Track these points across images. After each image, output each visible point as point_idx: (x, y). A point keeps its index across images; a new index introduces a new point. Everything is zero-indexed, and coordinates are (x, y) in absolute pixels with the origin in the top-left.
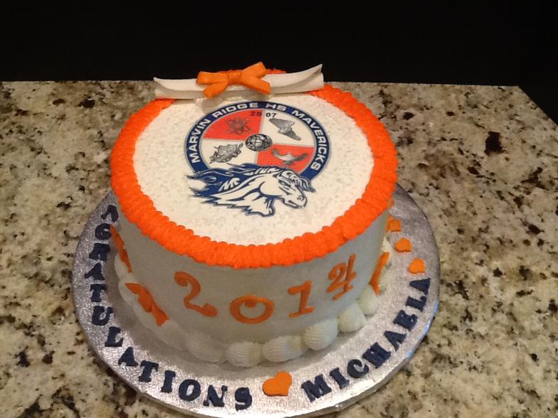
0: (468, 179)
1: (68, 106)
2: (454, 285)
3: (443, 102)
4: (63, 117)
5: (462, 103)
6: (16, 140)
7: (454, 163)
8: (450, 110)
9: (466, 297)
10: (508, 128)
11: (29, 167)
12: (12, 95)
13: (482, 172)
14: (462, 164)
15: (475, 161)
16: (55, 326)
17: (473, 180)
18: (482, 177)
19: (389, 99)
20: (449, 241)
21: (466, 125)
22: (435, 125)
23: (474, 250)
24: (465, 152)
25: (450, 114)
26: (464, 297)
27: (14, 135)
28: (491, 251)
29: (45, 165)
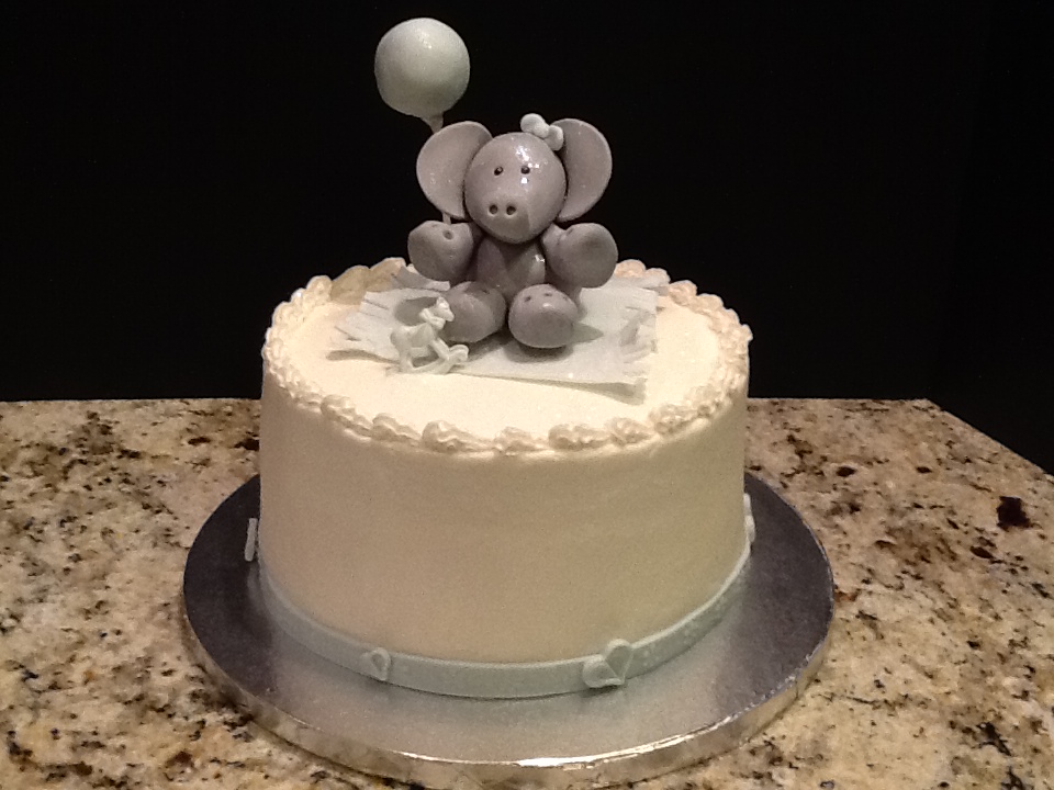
0: (974, 565)
1: (216, 447)
2: (978, 730)
3: (907, 453)
4: (205, 463)
5: (943, 456)
6: (117, 493)
7: (943, 541)
8: (921, 464)
9: (1006, 752)
10: (1035, 492)
11: (137, 531)
12: (114, 430)
13: (998, 555)
14: (959, 542)
15: (981, 538)
16: (171, 783)
17: (983, 567)
18: (999, 562)
19: (806, 448)
20: (954, 660)
21: (957, 486)
22: (899, 486)
23: (1007, 675)
24: (959, 525)
25: (923, 470)
26: (1001, 751)
27: (113, 485)
28: (1040, 677)
29: (168, 530)
